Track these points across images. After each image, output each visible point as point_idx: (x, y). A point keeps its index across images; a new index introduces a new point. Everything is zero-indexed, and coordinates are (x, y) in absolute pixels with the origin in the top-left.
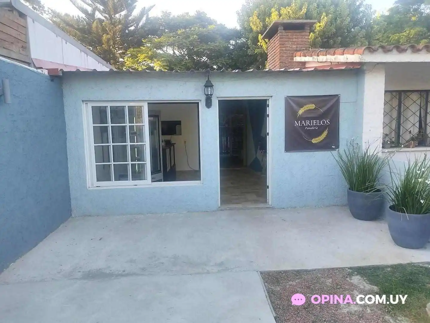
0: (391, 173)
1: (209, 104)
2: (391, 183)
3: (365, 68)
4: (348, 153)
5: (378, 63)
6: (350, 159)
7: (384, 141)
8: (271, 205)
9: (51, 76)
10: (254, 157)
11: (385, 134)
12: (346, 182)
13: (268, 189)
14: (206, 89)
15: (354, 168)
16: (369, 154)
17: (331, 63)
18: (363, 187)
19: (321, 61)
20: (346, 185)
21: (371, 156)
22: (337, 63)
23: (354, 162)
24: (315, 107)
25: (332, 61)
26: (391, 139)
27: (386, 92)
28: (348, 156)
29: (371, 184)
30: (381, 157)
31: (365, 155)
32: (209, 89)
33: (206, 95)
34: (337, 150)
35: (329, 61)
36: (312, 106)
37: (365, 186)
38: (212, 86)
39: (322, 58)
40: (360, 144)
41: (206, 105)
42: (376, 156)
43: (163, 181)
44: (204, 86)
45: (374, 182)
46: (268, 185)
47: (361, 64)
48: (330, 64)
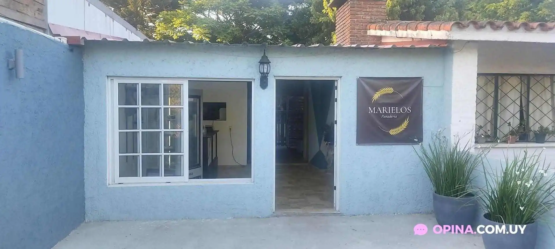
0: (485, 173)
1: (264, 84)
2: (486, 187)
3: (453, 46)
4: (433, 148)
5: (469, 42)
6: (436, 156)
7: (478, 134)
8: (339, 211)
9: (70, 45)
10: (318, 150)
11: (478, 126)
12: (432, 183)
13: (335, 191)
14: (261, 66)
15: (441, 167)
16: (459, 151)
17: (413, 40)
18: (452, 191)
19: (400, 36)
20: (431, 187)
21: (461, 153)
22: (420, 39)
23: (441, 160)
24: (393, 91)
25: (413, 37)
26: (486, 132)
27: (479, 75)
28: (434, 151)
29: (462, 186)
30: (473, 154)
31: (454, 151)
32: (266, 66)
33: (261, 73)
34: (420, 144)
35: (410, 36)
36: (390, 90)
37: (455, 189)
38: (268, 63)
39: (401, 33)
40: (448, 138)
41: (260, 86)
42: (467, 153)
43: (202, 177)
44: (259, 62)
45: (466, 184)
46: (335, 185)
47: (448, 41)
48: (411, 40)
